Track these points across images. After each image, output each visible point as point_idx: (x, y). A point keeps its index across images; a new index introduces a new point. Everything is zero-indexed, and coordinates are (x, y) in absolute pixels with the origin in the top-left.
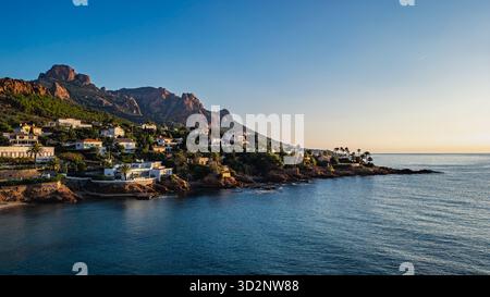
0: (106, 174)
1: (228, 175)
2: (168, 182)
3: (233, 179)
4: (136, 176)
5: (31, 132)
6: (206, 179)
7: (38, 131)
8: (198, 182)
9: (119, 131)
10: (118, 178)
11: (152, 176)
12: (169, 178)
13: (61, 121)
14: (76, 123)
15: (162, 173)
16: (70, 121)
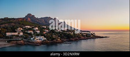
0: (31, 39)
1: (59, 40)
2: (44, 41)
3: (60, 41)
4: (37, 40)
5: (20, 29)
6: (54, 40)
7: (21, 29)
8: (52, 41)
9: (37, 28)
10: (33, 40)
11: (41, 40)
12: (45, 40)
13: (26, 27)
14: (29, 27)
15: (43, 39)
16: (28, 26)
